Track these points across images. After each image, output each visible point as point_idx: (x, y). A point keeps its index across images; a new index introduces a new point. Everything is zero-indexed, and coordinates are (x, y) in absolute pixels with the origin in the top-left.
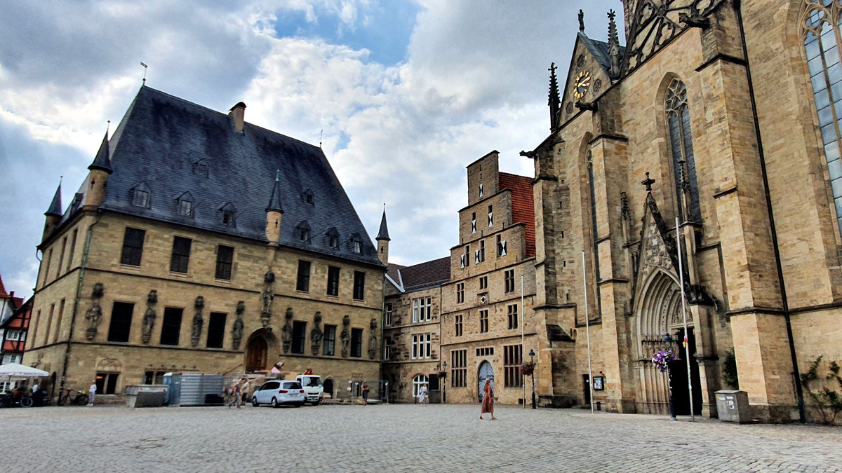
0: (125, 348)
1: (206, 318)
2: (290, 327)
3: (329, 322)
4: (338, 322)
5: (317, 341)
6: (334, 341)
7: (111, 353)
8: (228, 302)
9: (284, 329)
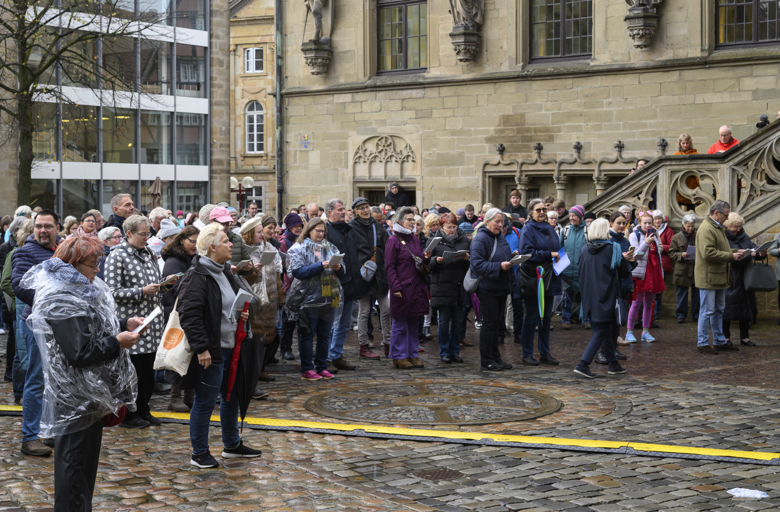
0: (415, 93)
7: (383, 116)
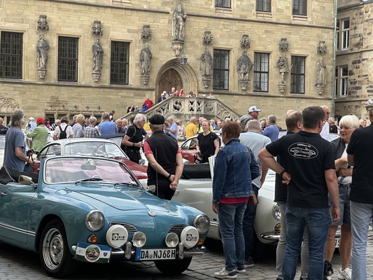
0: (19, 85)
1: (107, 48)
2: (209, 55)
3: (260, 49)
4: (273, 48)
5: (245, 74)
6: (268, 73)
7: (6, 92)
8: (131, 28)
9: (203, 59)
